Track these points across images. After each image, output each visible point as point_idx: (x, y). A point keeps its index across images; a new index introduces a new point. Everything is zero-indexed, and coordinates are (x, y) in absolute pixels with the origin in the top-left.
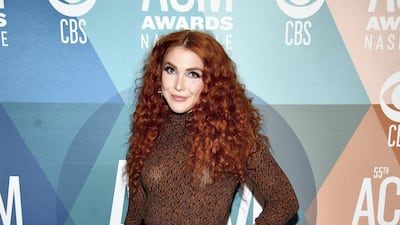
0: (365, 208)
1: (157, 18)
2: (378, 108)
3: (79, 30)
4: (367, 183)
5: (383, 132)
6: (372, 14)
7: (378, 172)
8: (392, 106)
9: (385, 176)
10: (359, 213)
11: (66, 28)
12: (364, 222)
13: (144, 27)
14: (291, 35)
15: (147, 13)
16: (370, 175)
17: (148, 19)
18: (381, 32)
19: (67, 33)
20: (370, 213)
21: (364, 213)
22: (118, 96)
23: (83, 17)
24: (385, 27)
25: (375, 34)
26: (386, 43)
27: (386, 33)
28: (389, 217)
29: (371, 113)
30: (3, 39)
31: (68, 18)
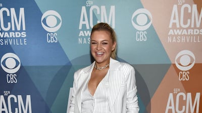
0: (170, 105)
1: (85, 32)
2: (174, 65)
3: (54, 37)
4: (171, 95)
5: (176, 74)
6: (171, 29)
7: (175, 91)
8: (180, 64)
9: (178, 92)
10: (168, 107)
11: (49, 37)
12: (170, 111)
13: (80, 35)
14: (139, 37)
15: (81, 30)
16: (172, 92)
17: (81, 32)
18: (175, 35)
19: (49, 39)
20: (172, 107)
21: (170, 108)
22: (70, 62)
23: (56, 32)
24: (176, 34)
25: (172, 36)
26: (177, 39)
27: (177, 36)
28: (180, 109)
29: (172, 67)
30: (25, 42)
31: (50, 33)
